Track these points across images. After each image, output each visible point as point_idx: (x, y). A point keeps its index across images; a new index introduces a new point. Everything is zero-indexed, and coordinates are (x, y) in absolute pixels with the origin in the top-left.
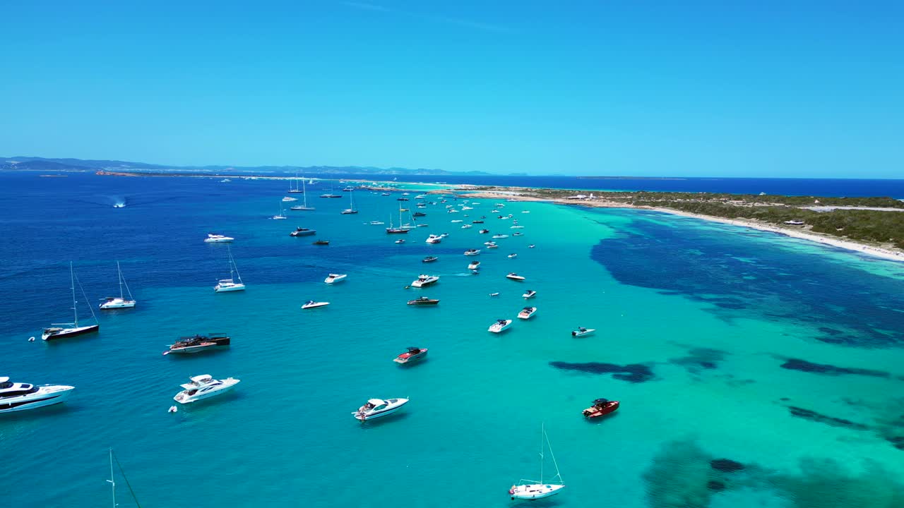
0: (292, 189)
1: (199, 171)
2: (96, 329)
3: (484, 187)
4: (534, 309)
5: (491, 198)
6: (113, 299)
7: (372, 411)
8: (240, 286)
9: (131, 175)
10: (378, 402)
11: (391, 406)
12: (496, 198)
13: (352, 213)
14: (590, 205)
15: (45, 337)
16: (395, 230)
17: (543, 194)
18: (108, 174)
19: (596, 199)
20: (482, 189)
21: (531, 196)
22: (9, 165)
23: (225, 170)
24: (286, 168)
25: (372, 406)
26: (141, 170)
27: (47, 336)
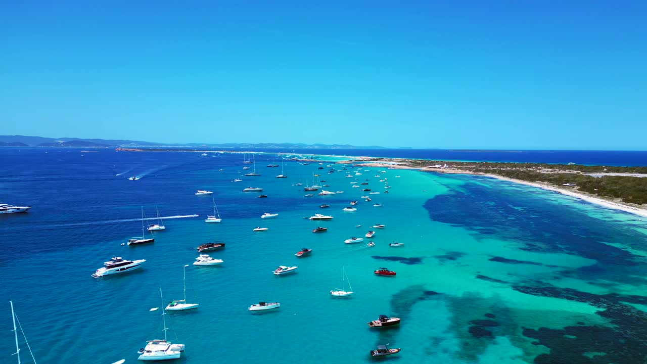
0: (246, 161)
1: (182, 147)
2: (153, 241)
3: (376, 158)
4: (374, 232)
5: (378, 167)
6: (153, 226)
7: (281, 271)
8: (219, 220)
9: (139, 150)
10: (284, 267)
11: (289, 269)
12: (381, 167)
13: (283, 177)
14: (443, 172)
15: (129, 244)
16: (310, 189)
17: (415, 164)
18: (124, 149)
19: (448, 168)
20: (374, 160)
21: (405, 165)
22: (57, 143)
23: (200, 147)
24: (241, 145)
25: (281, 269)
26: (144, 146)
27: (130, 243)
